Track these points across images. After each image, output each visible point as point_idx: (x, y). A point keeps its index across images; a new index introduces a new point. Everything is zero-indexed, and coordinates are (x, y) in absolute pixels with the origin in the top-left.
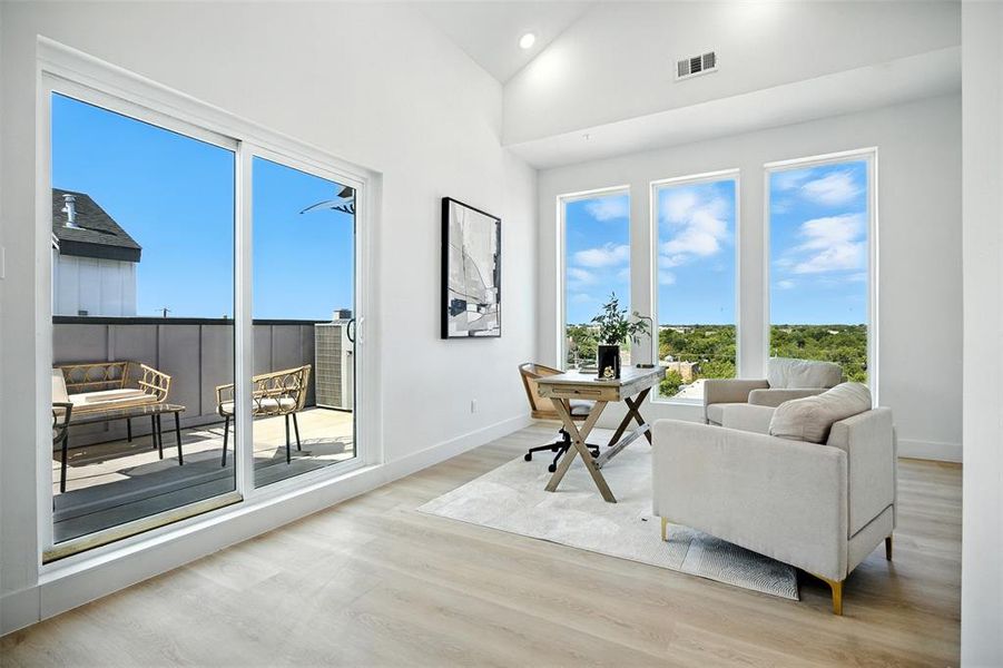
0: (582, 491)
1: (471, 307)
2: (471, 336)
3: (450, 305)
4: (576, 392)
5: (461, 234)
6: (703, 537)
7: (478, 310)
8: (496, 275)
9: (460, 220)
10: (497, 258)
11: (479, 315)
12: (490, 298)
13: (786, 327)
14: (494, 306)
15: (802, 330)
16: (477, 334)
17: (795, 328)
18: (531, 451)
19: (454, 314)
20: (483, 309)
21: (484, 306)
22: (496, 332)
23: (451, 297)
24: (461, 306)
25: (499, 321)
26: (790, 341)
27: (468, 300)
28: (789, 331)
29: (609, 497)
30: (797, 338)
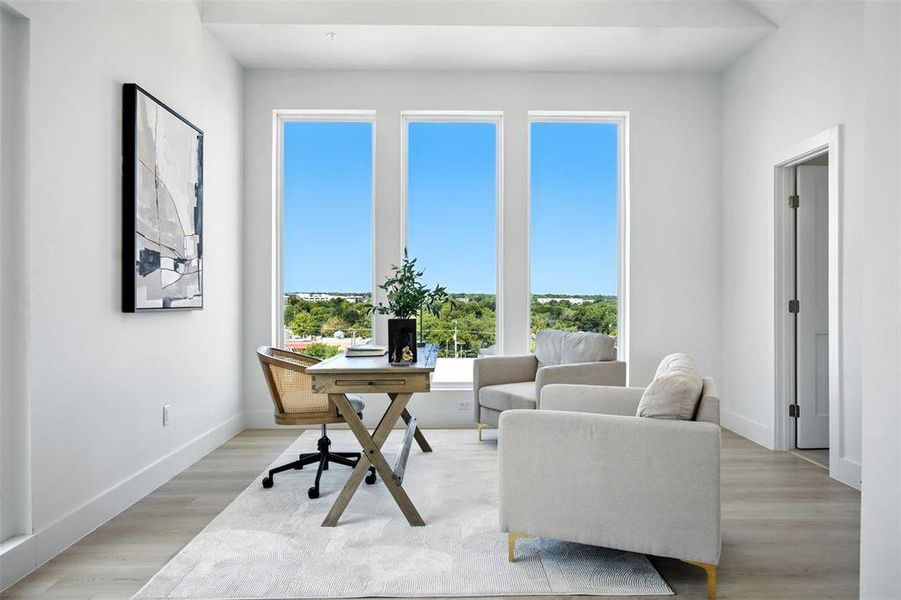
0: (374, 518)
1: (167, 262)
2: (166, 306)
3: (138, 258)
4: (371, 384)
5: (152, 147)
6: (546, 547)
7: (176, 267)
8: (198, 213)
9: (152, 125)
10: (198, 188)
11: (176, 276)
12: (190, 252)
13: (463, 296)
14: (194, 263)
15: (479, 300)
16: (174, 304)
17: (471, 297)
18: (272, 472)
19: (144, 273)
20: (181, 265)
21: (183, 261)
22: (196, 302)
23: (140, 245)
24: (153, 260)
25: (201, 287)
26: (467, 311)
27: (163, 252)
28: (466, 301)
29: (415, 519)
30: (474, 308)
